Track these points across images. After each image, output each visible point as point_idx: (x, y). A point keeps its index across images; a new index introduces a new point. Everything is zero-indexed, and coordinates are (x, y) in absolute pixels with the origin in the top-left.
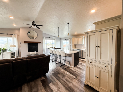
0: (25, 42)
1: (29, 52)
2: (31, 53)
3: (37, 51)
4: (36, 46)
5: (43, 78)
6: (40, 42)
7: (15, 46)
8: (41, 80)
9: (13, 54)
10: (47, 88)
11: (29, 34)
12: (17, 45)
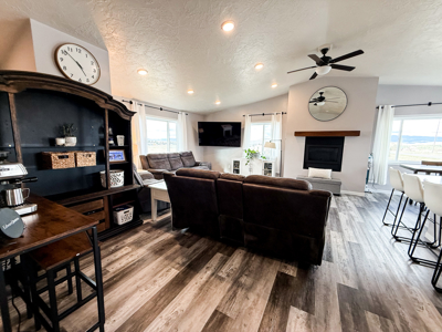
0: (297, 134)
1: (306, 167)
2: (313, 172)
3: (337, 167)
4: (337, 151)
5: (292, 271)
6: (357, 133)
7: (273, 146)
8: (283, 270)
9: (268, 166)
10: (277, 311)
11: (323, 103)
12: (278, 144)
